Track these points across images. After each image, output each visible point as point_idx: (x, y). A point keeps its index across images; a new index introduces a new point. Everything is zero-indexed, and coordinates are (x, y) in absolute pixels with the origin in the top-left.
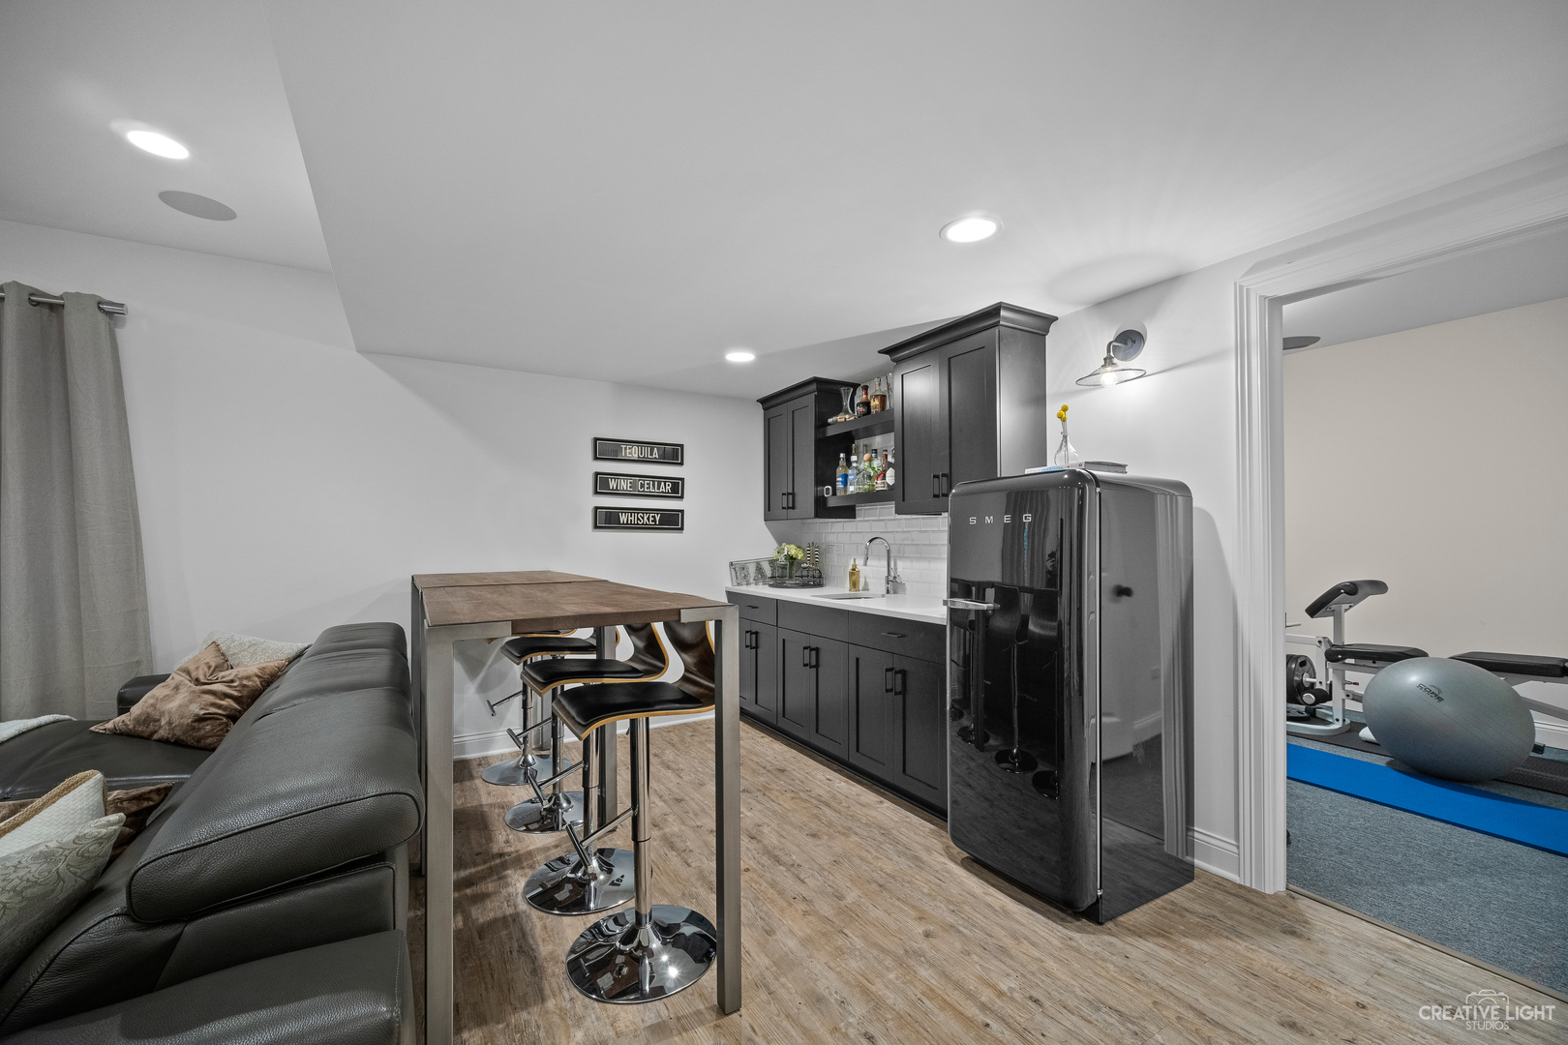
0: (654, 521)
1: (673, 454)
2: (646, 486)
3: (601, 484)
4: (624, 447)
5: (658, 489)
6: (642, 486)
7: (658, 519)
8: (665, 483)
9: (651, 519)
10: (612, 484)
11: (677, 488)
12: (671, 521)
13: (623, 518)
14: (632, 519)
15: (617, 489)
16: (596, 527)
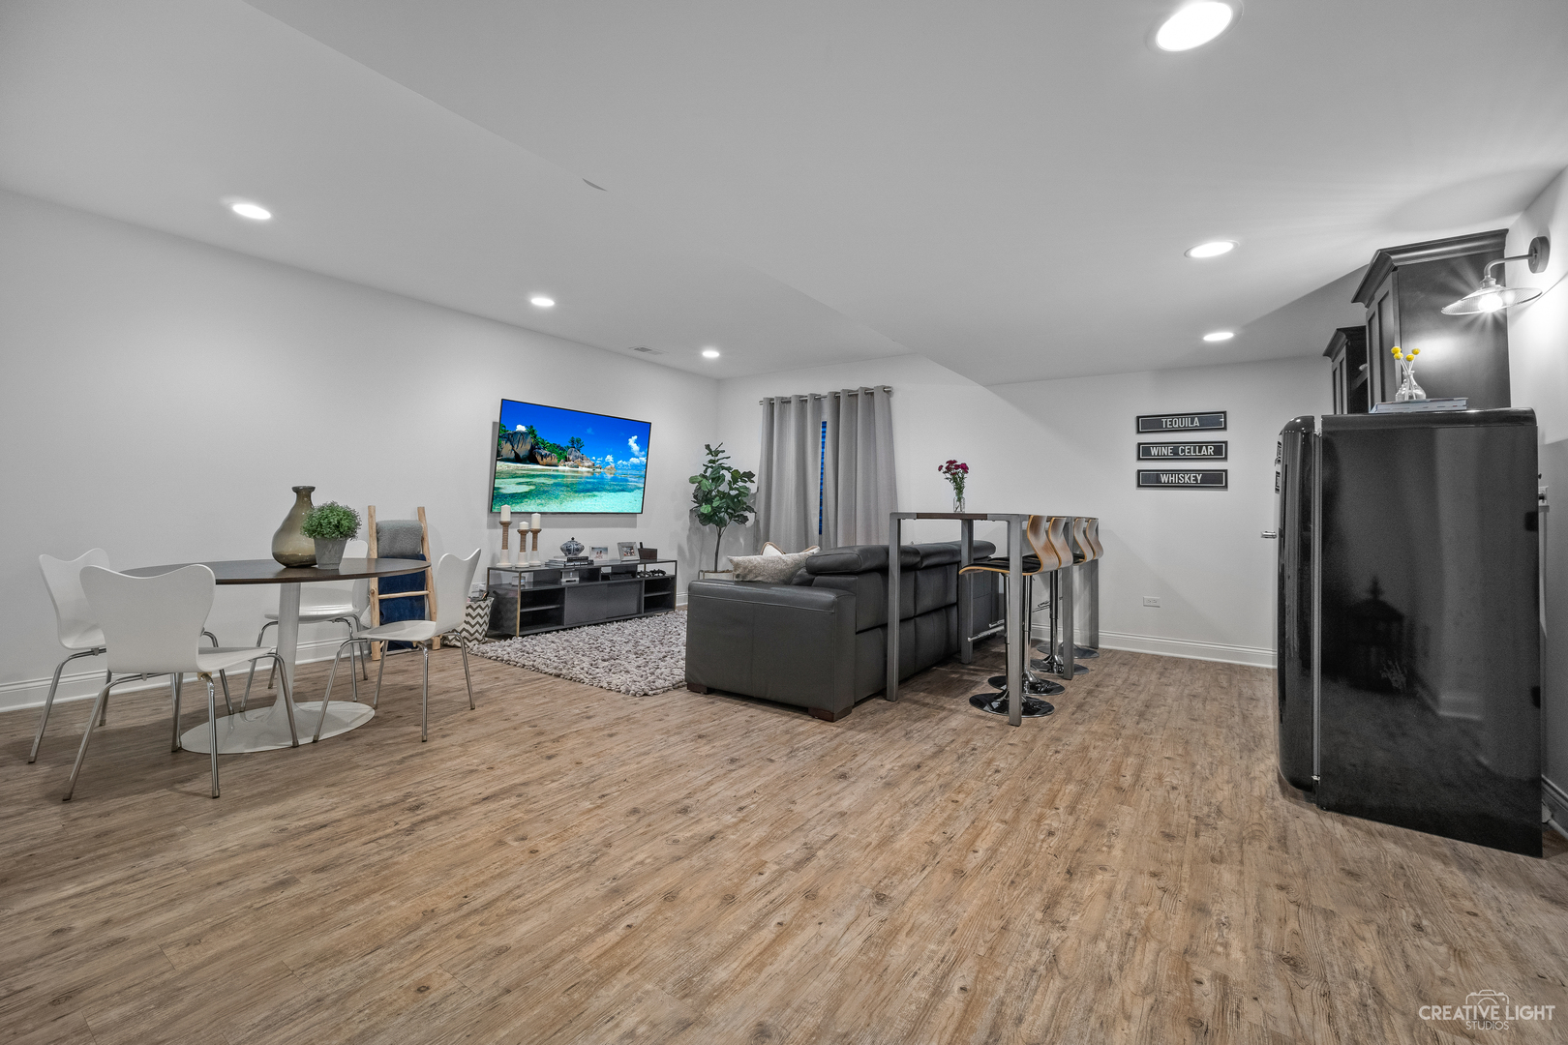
0: (1196, 480)
1: (1214, 421)
2: (1187, 451)
3: (1144, 452)
4: (1164, 420)
5: (1200, 452)
6: (1183, 451)
7: (1199, 478)
8: (1207, 447)
9: (1192, 478)
10: (1154, 451)
11: (1220, 450)
12: (1215, 480)
13: (1164, 479)
14: (1173, 479)
15: (1158, 455)
16: (1139, 486)
